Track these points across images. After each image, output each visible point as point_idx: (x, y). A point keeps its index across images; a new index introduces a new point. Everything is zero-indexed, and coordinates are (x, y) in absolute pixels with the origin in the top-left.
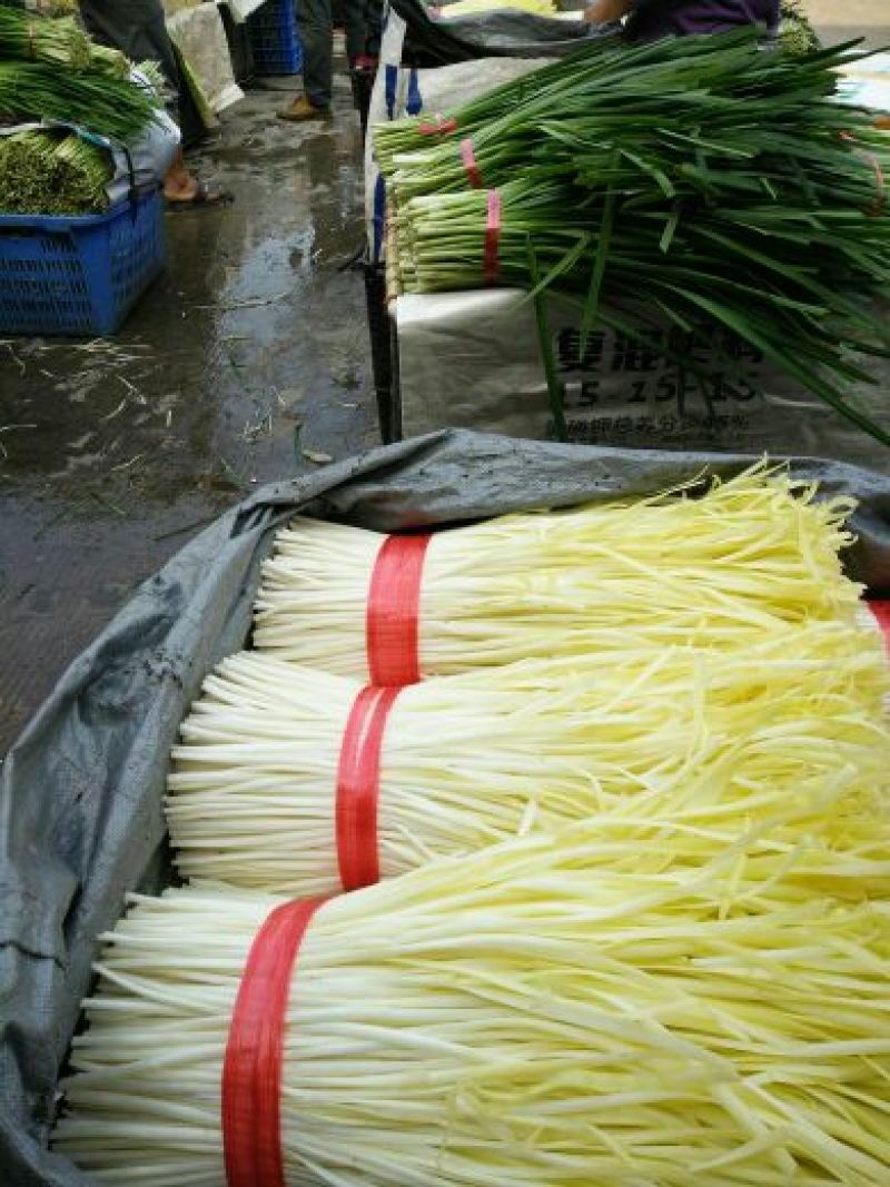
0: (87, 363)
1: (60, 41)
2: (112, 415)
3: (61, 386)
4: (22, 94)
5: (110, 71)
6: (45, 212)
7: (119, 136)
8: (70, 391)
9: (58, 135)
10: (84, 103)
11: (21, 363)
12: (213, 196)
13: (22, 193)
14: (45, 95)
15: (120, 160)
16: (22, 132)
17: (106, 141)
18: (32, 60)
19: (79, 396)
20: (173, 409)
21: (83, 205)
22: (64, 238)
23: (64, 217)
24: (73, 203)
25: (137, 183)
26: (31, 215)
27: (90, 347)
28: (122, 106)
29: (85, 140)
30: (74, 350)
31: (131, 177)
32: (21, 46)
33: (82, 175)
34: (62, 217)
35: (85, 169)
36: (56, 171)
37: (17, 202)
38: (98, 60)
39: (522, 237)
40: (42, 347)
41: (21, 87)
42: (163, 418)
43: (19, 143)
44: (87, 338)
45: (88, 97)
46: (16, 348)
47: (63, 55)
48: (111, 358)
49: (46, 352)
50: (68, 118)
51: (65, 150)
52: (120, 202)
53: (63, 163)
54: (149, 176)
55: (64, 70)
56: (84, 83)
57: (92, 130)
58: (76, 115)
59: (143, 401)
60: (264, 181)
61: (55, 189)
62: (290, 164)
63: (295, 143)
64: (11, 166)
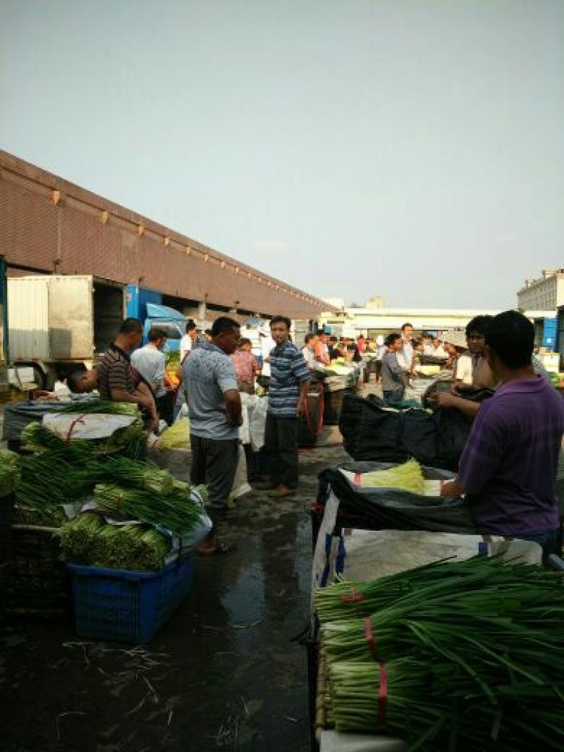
0: (127, 665)
1: (158, 481)
2: (134, 710)
3: (108, 682)
4: (132, 506)
5: (181, 494)
6: (128, 569)
7: (178, 530)
8: (113, 687)
9: (145, 528)
10: (163, 512)
11: (88, 661)
13: (118, 558)
14: (144, 507)
15: (175, 544)
16: (127, 526)
17: (171, 533)
18: (142, 489)
19: (115, 692)
20: (173, 710)
21: (149, 567)
22: (135, 584)
23: (139, 572)
24: (144, 565)
25: (182, 553)
26: (120, 570)
27: (131, 653)
28: (183, 514)
29: (159, 532)
30: (122, 652)
31: (179, 551)
32: (138, 482)
33: (152, 551)
34: (137, 573)
35: (155, 548)
36: (140, 548)
37: (114, 561)
38: (177, 489)
40: (104, 649)
41: (133, 503)
42: (167, 715)
43: (124, 532)
44: (131, 645)
45: (166, 509)
46: (88, 647)
47: (158, 488)
48: (143, 662)
49: (104, 653)
50: (152, 519)
51: (147, 538)
52: (170, 564)
53: (145, 545)
54: (189, 550)
55: (157, 495)
56: (167, 502)
57: (164, 527)
58: (157, 519)
59: (156, 700)
60: (256, 539)
61: (136, 557)
62: (271, 529)
63: (276, 516)
64: (116, 543)
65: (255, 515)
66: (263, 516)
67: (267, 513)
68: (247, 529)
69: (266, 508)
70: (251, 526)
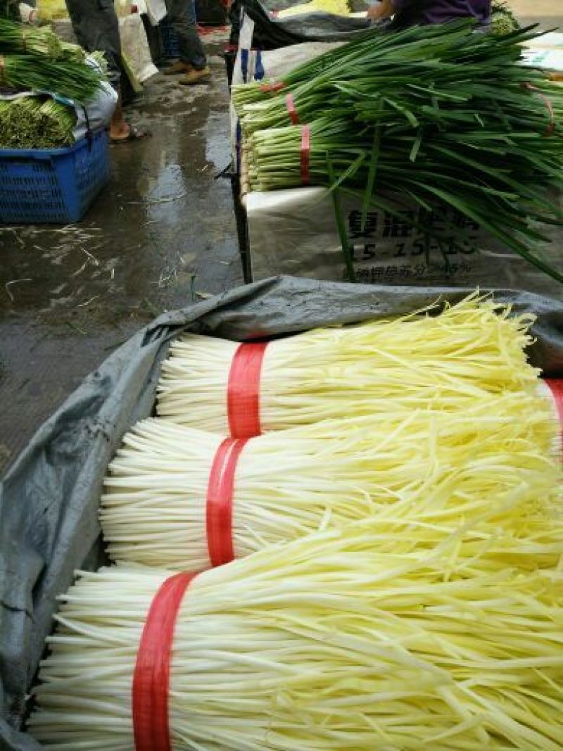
0: (62, 240)
1: (41, 40)
2: (78, 272)
3: (46, 255)
4: (19, 75)
5: (74, 58)
6: (35, 147)
7: (80, 98)
8: (52, 258)
9: (42, 99)
10: (59, 79)
11: (21, 241)
12: (139, 134)
13: (20, 136)
14: (34, 75)
15: (80, 113)
16: (19, 98)
17: (71, 102)
18: (25, 53)
19: (57, 261)
20: (115, 268)
21: (58, 143)
22: (47, 164)
23: (47, 150)
24: (52, 141)
25: (91, 127)
26: (27, 149)
27: (64, 230)
28: (81, 80)
29: (58, 102)
30: (54, 232)
31: (87, 124)
32: (17, 45)
33: (57, 123)
34: (45, 150)
35: (58, 120)
36: (41, 121)
37: (17, 141)
38: (66, 52)
39: (324, 154)
40: (34, 231)
41: (18, 70)
42: (109, 273)
43: (18, 105)
44: (61, 225)
45: (59, 75)
46: (19, 231)
47: (44, 50)
48: (77, 237)
49: (38, 234)
50: (47, 88)
51: (47, 109)
52: (81, 139)
53: (45, 117)
54: (97, 124)
55: (45, 59)
56: (58, 67)
57: (63, 95)
58: (52, 86)
59: (97, 263)
60: (171, 124)
61: (41, 133)
62: (187, 113)
63: (190, 99)
64: (13, 119)
65: (167, 100)
66: (175, 101)
67: (180, 98)
68: (160, 115)
69: (178, 92)
70: (164, 111)
